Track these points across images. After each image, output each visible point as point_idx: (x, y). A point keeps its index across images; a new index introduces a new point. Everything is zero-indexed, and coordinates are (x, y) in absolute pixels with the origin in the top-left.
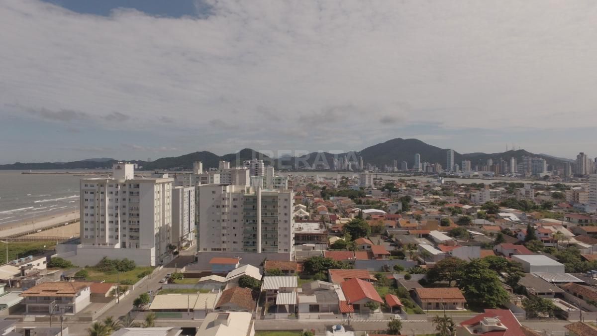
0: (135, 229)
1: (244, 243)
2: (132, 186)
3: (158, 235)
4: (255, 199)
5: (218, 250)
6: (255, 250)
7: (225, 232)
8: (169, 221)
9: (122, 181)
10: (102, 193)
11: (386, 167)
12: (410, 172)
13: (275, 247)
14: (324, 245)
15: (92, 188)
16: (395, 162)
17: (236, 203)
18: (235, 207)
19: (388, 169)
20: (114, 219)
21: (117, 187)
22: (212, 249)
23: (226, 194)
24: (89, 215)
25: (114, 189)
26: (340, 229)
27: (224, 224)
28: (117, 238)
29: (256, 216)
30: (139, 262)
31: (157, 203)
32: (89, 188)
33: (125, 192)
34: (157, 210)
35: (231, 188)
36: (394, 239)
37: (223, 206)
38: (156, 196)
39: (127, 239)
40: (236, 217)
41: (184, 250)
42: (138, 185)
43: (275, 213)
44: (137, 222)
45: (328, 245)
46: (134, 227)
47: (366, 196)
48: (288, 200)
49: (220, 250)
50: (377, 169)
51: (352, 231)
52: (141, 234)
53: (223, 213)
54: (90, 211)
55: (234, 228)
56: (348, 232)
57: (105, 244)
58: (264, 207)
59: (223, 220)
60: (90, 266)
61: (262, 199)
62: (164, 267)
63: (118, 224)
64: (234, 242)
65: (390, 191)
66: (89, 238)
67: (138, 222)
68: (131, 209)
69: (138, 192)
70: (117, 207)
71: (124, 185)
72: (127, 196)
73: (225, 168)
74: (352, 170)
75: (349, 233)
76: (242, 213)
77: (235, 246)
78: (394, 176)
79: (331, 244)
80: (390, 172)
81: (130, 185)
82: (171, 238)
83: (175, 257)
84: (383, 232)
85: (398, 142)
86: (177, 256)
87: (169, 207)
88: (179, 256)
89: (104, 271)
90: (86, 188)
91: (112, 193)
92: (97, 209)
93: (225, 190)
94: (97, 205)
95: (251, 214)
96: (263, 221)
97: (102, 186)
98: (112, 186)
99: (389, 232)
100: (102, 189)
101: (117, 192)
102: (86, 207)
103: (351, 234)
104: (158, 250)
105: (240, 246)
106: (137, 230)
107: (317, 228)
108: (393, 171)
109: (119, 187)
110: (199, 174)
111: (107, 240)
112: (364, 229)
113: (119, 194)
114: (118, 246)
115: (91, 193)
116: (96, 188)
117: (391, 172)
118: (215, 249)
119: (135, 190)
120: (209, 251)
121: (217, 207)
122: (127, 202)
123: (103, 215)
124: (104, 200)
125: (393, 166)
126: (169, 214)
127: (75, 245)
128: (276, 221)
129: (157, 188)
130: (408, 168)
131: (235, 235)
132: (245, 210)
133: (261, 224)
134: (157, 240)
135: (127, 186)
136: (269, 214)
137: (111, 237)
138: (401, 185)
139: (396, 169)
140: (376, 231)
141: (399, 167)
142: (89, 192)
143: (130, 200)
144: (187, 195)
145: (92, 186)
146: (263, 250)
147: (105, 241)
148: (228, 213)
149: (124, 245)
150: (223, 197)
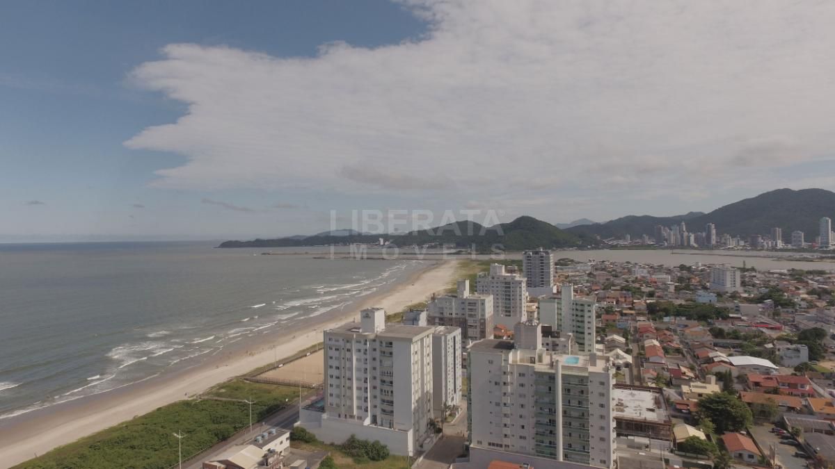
0: (388, 402)
1: (537, 441)
2: (384, 344)
3: (417, 410)
4: (552, 378)
5: (497, 445)
6: (553, 455)
7: (508, 421)
8: (429, 387)
9: (372, 336)
10: (348, 350)
11: (760, 240)
12: (811, 250)
13: (585, 455)
14: (667, 443)
15: (337, 343)
16: (779, 231)
17: (523, 380)
18: (522, 385)
19: (765, 243)
20: (363, 385)
21: (366, 344)
22: (490, 444)
23: (509, 366)
24: (334, 377)
25: (362, 346)
26: (693, 409)
27: (507, 410)
28: (366, 410)
29: (553, 403)
30: (393, 449)
31: (415, 368)
32: (333, 342)
33: (375, 350)
34: (415, 377)
35: (515, 356)
36: (801, 440)
37: (505, 383)
38: (414, 358)
39: (378, 412)
40: (522, 401)
41: (448, 422)
42: (391, 343)
43: (584, 402)
44: (390, 392)
45: (672, 444)
46: (386, 398)
47: (731, 315)
48: (606, 384)
49: (501, 446)
50: (742, 243)
51: (716, 415)
52: (396, 408)
53: (505, 394)
54: (335, 372)
55: (521, 417)
56: (708, 417)
57: (352, 417)
58: (567, 391)
59: (505, 404)
60: (336, 443)
61: (563, 380)
62: (424, 458)
63: (367, 392)
64: (521, 437)
65: (776, 306)
66: (334, 406)
67: (392, 392)
68: (383, 374)
69: (391, 353)
70: (367, 369)
71: (374, 340)
72: (377, 355)
73: (498, 274)
74: (696, 246)
75: (710, 419)
76: (533, 396)
77: (523, 443)
78: (779, 259)
79: (678, 441)
80: (767, 250)
81: (381, 342)
82: (432, 411)
83: (438, 438)
84: (776, 419)
85: (782, 196)
86: (441, 434)
87: (429, 369)
88: (442, 436)
89: (352, 455)
90: (330, 343)
91: (359, 351)
92: (343, 370)
93: (507, 360)
94: (343, 366)
95: (547, 400)
96: (565, 412)
97: (348, 342)
98: (360, 342)
99: (788, 419)
100: (348, 346)
101: (366, 350)
102: (331, 367)
103: (713, 421)
104: (416, 431)
105: (530, 444)
106: (391, 403)
107: (651, 407)
108: (774, 249)
109: (368, 343)
110: (465, 297)
111: (355, 412)
112: (739, 414)
113: (368, 352)
114: (367, 422)
115: (336, 349)
116: (341, 343)
117: (772, 250)
118: (493, 444)
119: (388, 350)
120: (485, 446)
121: (496, 383)
122: (377, 364)
123: (349, 379)
124: (350, 360)
125: (774, 239)
126: (429, 378)
127: (320, 413)
128: (585, 414)
129: (414, 348)
130: (805, 241)
131: (523, 427)
132: (536, 393)
133: (563, 416)
134: (415, 417)
135: (378, 343)
136: (574, 403)
137: (359, 408)
138: (798, 289)
139: (780, 244)
140: (763, 414)
141: (787, 240)
142: (334, 349)
143: (381, 361)
144: (451, 343)
145: (338, 341)
146: (566, 456)
147: (353, 413)
148: (512, 394)
149: (374, 421)
150: (504, 370)
